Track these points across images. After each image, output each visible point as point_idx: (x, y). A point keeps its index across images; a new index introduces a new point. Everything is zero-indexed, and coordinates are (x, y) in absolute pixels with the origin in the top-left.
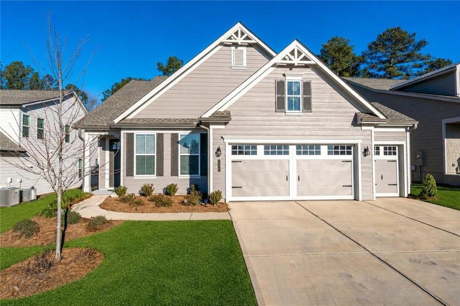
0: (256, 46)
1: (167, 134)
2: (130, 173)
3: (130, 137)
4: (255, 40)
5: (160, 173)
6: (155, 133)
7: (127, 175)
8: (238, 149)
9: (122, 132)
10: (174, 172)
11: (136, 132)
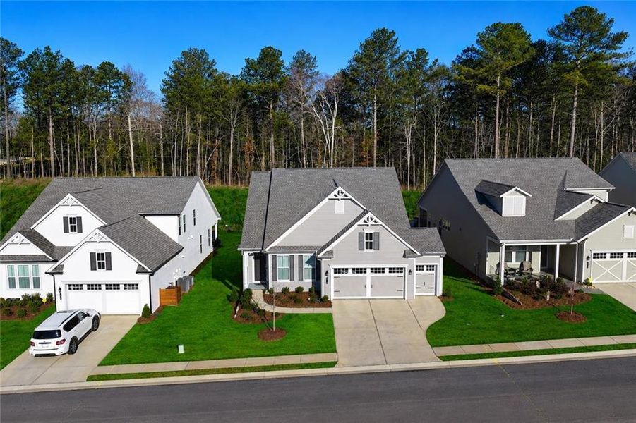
0: (351, 199)
1: (296, 255)
2: (275, 279)
3: (274, 257)
4: (350, 197)
5: (292, 278)
6: (289, 255)
7: (273, 280)
8: (337, 271)
9: (269, 255)
10: (300, 279)
11: (278, 255)
